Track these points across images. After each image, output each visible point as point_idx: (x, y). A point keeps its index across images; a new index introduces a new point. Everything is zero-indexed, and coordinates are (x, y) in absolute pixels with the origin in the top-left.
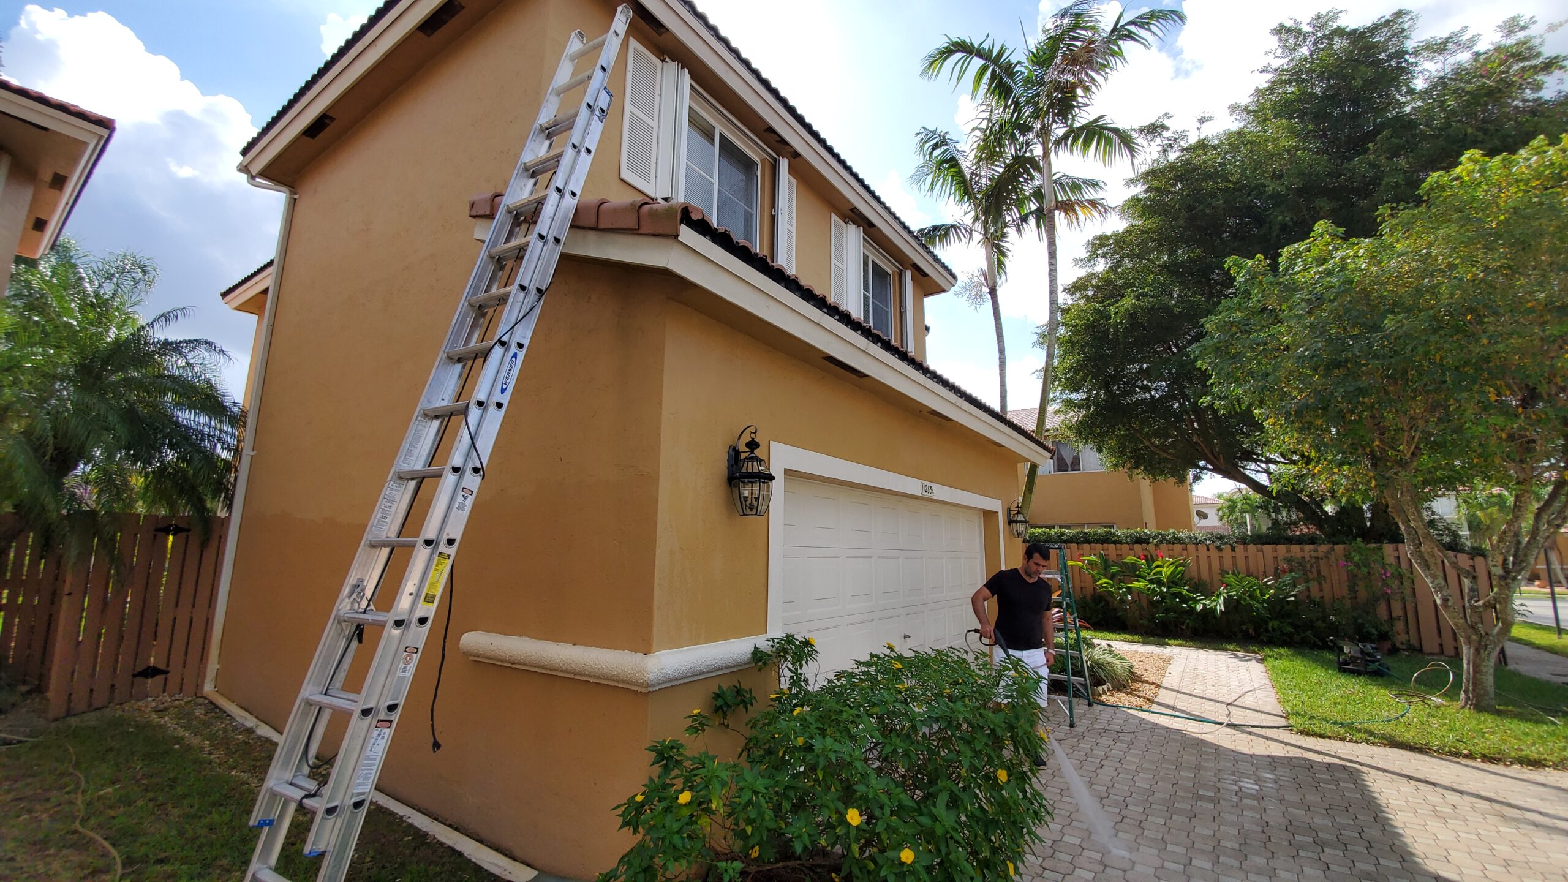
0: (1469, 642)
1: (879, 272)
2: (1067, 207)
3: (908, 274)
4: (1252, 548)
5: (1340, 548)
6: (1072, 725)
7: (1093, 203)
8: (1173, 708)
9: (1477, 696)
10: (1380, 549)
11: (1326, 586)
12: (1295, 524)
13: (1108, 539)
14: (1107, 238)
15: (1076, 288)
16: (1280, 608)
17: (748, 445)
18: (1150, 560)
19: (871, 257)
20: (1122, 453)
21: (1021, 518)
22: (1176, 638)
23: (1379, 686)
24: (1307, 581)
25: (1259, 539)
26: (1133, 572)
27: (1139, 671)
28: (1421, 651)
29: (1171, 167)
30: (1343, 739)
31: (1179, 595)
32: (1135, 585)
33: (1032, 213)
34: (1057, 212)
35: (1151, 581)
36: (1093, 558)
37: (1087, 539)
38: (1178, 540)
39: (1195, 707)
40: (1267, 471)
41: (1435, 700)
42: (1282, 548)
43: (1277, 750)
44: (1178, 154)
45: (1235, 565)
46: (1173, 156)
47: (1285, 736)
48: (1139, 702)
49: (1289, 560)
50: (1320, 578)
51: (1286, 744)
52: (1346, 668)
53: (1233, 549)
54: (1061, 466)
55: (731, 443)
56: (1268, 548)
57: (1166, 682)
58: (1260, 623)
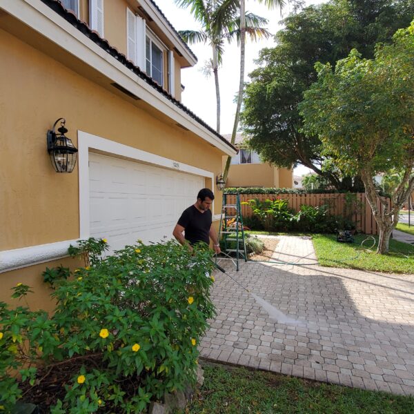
0: (382, 229)
1: (155, 49)
2: (251, 31)
3: (172, 53)
4: (312, 195)
5: (342, 194)
6: (237, 270)
7: (263, 31)
8: (277, 260)
9: (383, 249)
10: (356, 195)
11: (336, 210)
12: (328, 185)
13: (259, 192)
14: (268, 51)
15: (253, 75)
16: (320, 219)
17: (59, 130)
18: (274, 200)
19: (151, 40)
20: (268, 155)
21: (222, 181)
22: (282, 232)
23: (350, 246)
24: (330, 208)
25: (315, 192)
26: (268, 206)
27: (266, 246)
28: (365, 233)
29: (297, 18)
30: (336, 267)
31: (284, 215)
32: (269, 211)
33: (235, 31)
34: (246, 33)
35: (274, 209)
36: (253, 200)
37: (251, 192)
38: (286, 192)
39: (285, 259)
40: (321, 164)
41: (369, 251)
42: (322, 195)
43: (313, 273)
44: (301, 11)
45: (306, 202)
46: (299, 11)
47: (317, 267)
48: (265, 258)
49: (325, 199)
50: (334, 207)
51: (317, 270)
52: (340, 240)
53: (306, 196)
54: (243, 161)
55: (49, 128)
56: (318, 195)
57: (276, 250)
58: (312, 225)
